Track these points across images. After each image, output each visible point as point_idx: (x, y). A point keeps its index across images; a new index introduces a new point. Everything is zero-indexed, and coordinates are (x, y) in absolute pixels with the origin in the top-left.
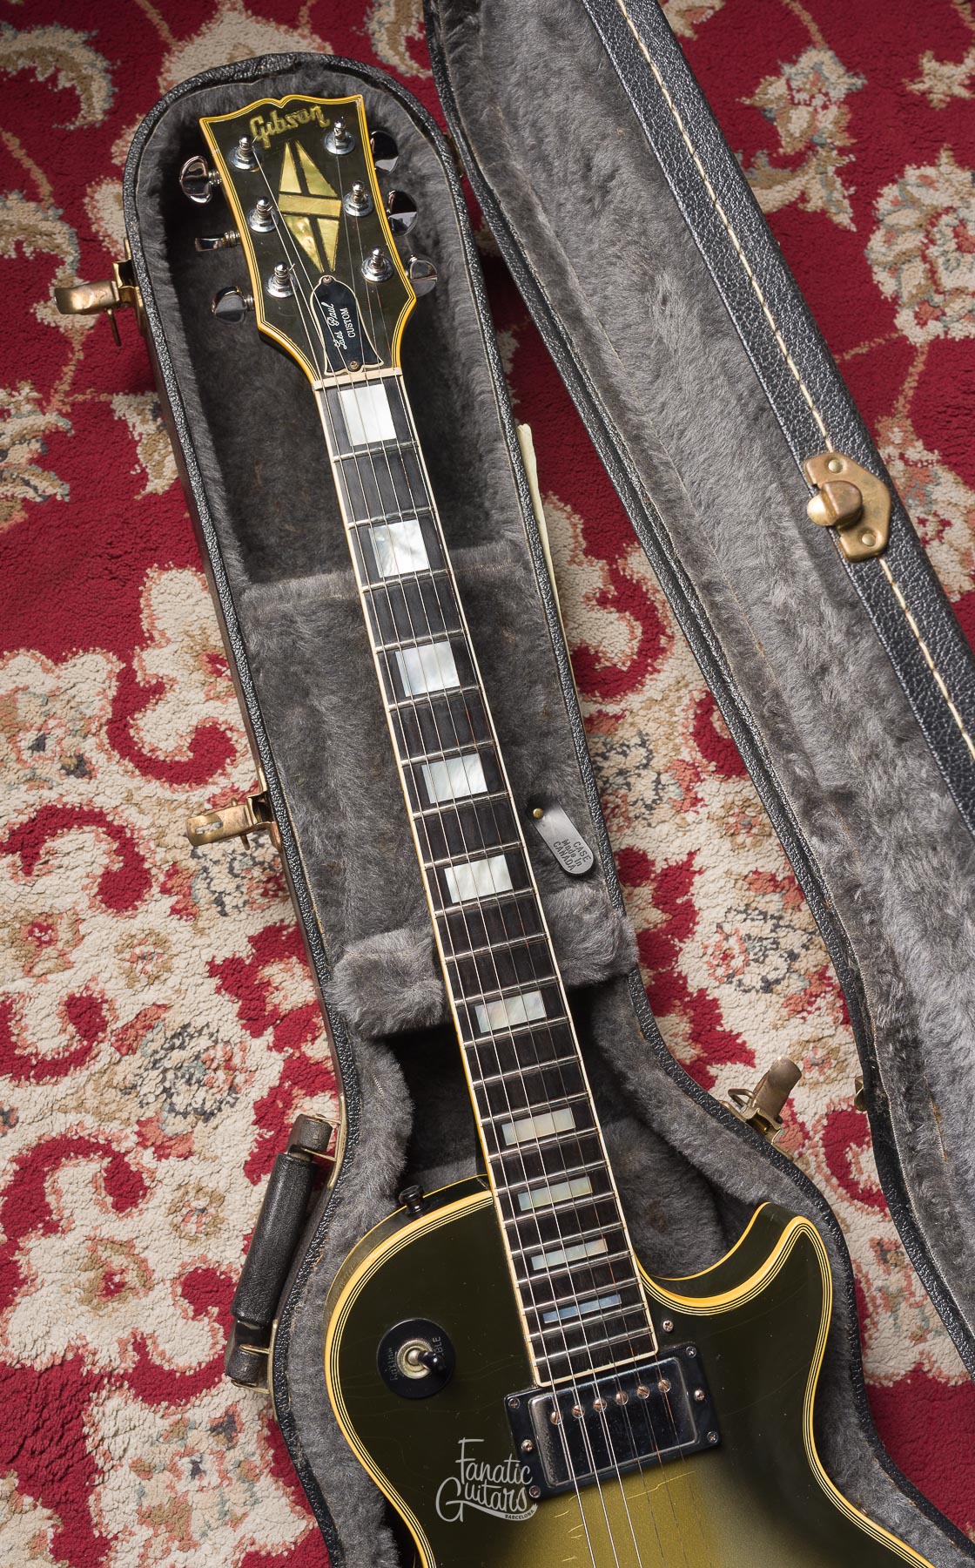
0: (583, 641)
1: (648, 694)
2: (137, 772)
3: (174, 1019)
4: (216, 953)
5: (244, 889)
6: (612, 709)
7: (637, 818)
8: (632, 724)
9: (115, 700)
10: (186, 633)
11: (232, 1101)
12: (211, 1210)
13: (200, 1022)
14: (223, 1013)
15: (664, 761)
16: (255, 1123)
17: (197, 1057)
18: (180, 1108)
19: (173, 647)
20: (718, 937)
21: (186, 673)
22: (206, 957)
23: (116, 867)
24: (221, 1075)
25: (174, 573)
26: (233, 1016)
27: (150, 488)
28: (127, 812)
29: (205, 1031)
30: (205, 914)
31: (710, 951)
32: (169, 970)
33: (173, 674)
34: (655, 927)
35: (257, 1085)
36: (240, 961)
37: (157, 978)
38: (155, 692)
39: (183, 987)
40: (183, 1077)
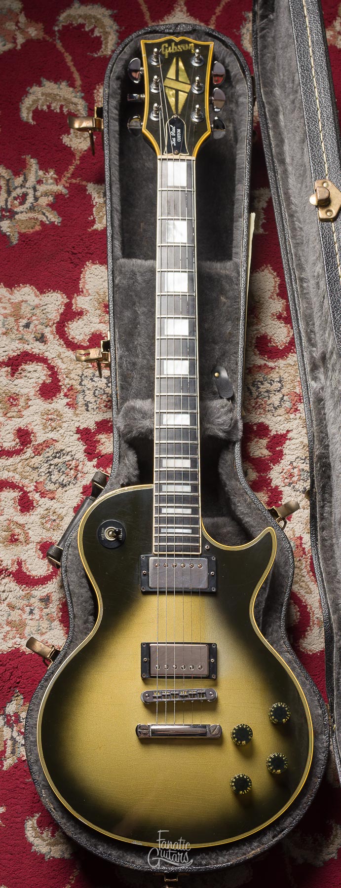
0: (266, 333)
1: (288, 362)
2: (65, 346)
3: (59, 446)
4: (81, 424)
5: (98, 403)
6: (271, 364)
7: (269, 411)
8: (278, 372)
9: (62, 314)
10: (97, 293)
11: (74, 482)
12: (57, 521)
13: (69, 449)
14: (78, 449)
15: (287, 391)
16: (81, 493)
17: (64, 463)
18: (53, 480)
19: (91, 297)
20: (290, 467)
21: (94, 309)
22: (77, 425)
23: (48, 382)
24: (72, 472)
25: (97, 266)
26: (82, 451)
27: (95, 227)
28: (56, 361)
29: (70, 454)
30: (80, 408)
31: (284, 472)
32: (60, 427)
33: (88, 309)
34: (265, 457)
35: (86, 479)
36: (90, 430)
37: (55, 428)
38: (79, 315)
39: (65, 435)
40: (57, 469)
